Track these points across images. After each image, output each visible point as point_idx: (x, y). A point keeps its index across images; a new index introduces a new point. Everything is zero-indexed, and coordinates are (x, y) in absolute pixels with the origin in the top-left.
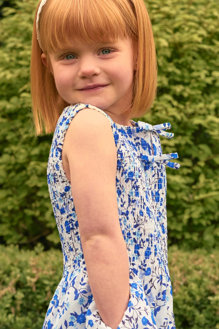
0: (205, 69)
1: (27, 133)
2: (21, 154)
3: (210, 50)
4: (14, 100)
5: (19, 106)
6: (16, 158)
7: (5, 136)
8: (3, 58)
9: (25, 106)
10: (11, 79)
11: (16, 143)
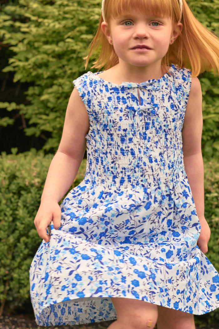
0: (206, 21)
1: (71, 69)
2: (66, 85)
3: (211, 7)
4: (61, 44)
5: (65, 49)
6: (63, 88)
7: (54, 72)
8: (53, 12)
9: (69, 49)
10: (58, 28)
11: (63, 77)
